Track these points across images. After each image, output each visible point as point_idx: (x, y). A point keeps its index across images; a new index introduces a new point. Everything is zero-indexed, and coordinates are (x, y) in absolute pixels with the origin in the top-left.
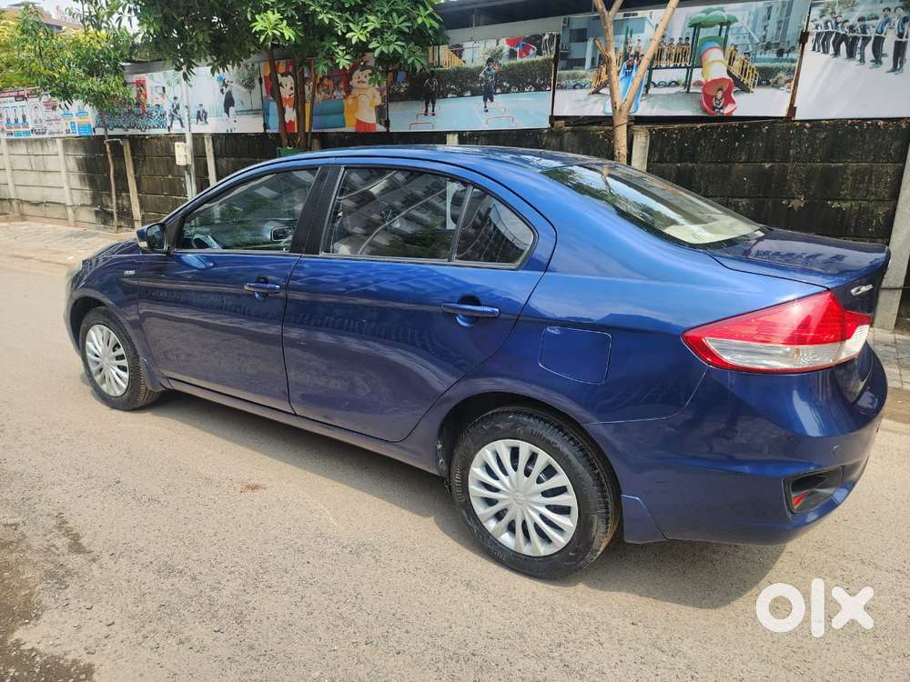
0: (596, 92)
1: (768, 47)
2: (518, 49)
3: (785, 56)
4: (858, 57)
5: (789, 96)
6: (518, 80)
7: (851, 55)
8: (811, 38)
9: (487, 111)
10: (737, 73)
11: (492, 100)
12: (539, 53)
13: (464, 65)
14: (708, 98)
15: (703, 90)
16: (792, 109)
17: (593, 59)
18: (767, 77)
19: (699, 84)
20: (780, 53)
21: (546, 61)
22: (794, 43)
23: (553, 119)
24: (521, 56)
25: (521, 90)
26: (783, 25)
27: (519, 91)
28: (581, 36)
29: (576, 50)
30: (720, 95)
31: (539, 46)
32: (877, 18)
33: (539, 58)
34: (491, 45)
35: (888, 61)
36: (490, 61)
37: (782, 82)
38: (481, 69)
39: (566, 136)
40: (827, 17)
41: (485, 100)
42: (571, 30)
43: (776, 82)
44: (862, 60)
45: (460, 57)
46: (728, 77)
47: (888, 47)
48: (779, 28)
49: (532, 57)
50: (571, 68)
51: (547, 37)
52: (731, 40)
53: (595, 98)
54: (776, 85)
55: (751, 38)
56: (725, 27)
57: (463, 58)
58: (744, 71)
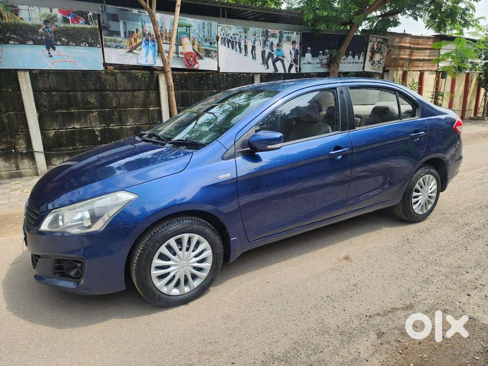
0: (131, 51)
1: (206, 40)
2: (70, 18)
3: (213, 45)
4: (235, 49)
5: (217, 62)
6: (74, 38)
7: (233, 48)
8: (220, 39)
9: (51, 56)
10: (197, 51)
11: (54, 49)
12: (87, 23)
13: (21, 21)
14: (188, 61)
15: (185, 56)
16: (219, 68)
17: (125, 33)
18: (208, 53)
19: (182, 53)
20: (211, 44)
21: (93, 29)
22: (215, 40)
23: (105, 64)
24: (73, 22)
25: (78, 45)
26: (210, 31)
27: (77, 45)
28: (115, 18)
29: (113, 26)
30: (192, 59)
31: (86, 18)
32: (238, 35)
33: (87, 26)
34: (46, 11)
35: (243, 51)
36: (46, 22)
37: (213, 56)
38: (40, 26)
39: (118, 76)
40: (223, 32)
41: (48, 48)
42: (108, 14)
43: (212, 56)
44: (236, 50)
45: (17, 15)
46: (194, 52)
47: (243, 47)
48: (209, 33)
49: (81, 24)
50: (112, 36)
51: (90, 14)
52: (192, 35)
53: (130, 55)
54: (211, 57)
55: (199, 36)
56: (188, 28)
57: (20, 16)
58: (199, 49)
